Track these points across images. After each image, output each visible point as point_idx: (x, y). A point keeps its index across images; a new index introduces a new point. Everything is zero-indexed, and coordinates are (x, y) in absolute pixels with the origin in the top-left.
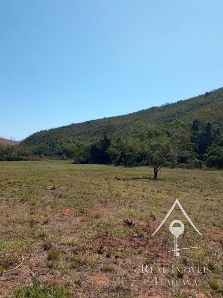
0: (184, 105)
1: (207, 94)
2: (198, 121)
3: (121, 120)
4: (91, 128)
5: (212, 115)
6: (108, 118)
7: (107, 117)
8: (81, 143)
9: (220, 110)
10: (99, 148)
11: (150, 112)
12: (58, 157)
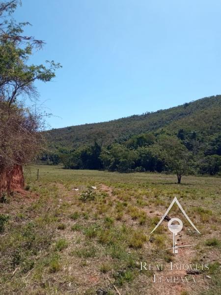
0: (164, 114)
1: (186, 105)
2: (184, 130)
3: (103, 127)
4: (72, 134)
5: (195, 125)
6: (90, 125)
7: (88, 123)
8: (64, 148)
9: (203, 121)
10: (90, 154)
11: (131, 120)
12: (42, 162)
